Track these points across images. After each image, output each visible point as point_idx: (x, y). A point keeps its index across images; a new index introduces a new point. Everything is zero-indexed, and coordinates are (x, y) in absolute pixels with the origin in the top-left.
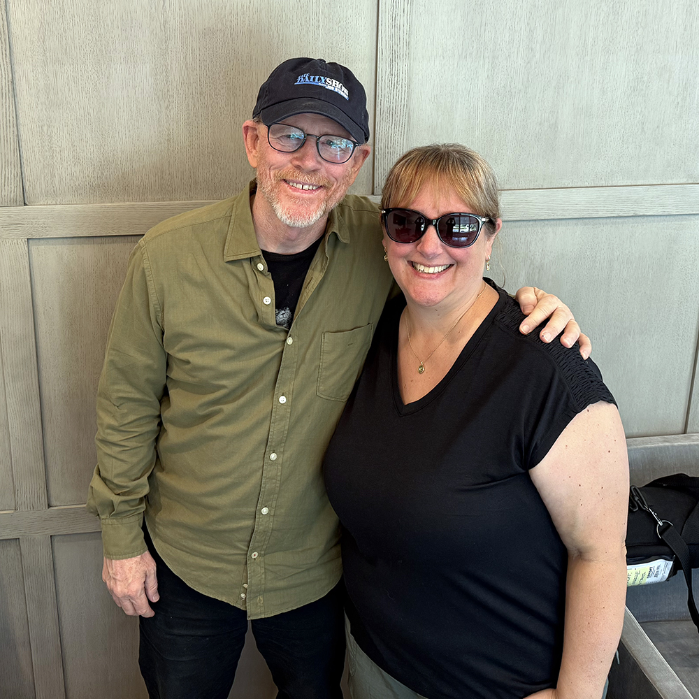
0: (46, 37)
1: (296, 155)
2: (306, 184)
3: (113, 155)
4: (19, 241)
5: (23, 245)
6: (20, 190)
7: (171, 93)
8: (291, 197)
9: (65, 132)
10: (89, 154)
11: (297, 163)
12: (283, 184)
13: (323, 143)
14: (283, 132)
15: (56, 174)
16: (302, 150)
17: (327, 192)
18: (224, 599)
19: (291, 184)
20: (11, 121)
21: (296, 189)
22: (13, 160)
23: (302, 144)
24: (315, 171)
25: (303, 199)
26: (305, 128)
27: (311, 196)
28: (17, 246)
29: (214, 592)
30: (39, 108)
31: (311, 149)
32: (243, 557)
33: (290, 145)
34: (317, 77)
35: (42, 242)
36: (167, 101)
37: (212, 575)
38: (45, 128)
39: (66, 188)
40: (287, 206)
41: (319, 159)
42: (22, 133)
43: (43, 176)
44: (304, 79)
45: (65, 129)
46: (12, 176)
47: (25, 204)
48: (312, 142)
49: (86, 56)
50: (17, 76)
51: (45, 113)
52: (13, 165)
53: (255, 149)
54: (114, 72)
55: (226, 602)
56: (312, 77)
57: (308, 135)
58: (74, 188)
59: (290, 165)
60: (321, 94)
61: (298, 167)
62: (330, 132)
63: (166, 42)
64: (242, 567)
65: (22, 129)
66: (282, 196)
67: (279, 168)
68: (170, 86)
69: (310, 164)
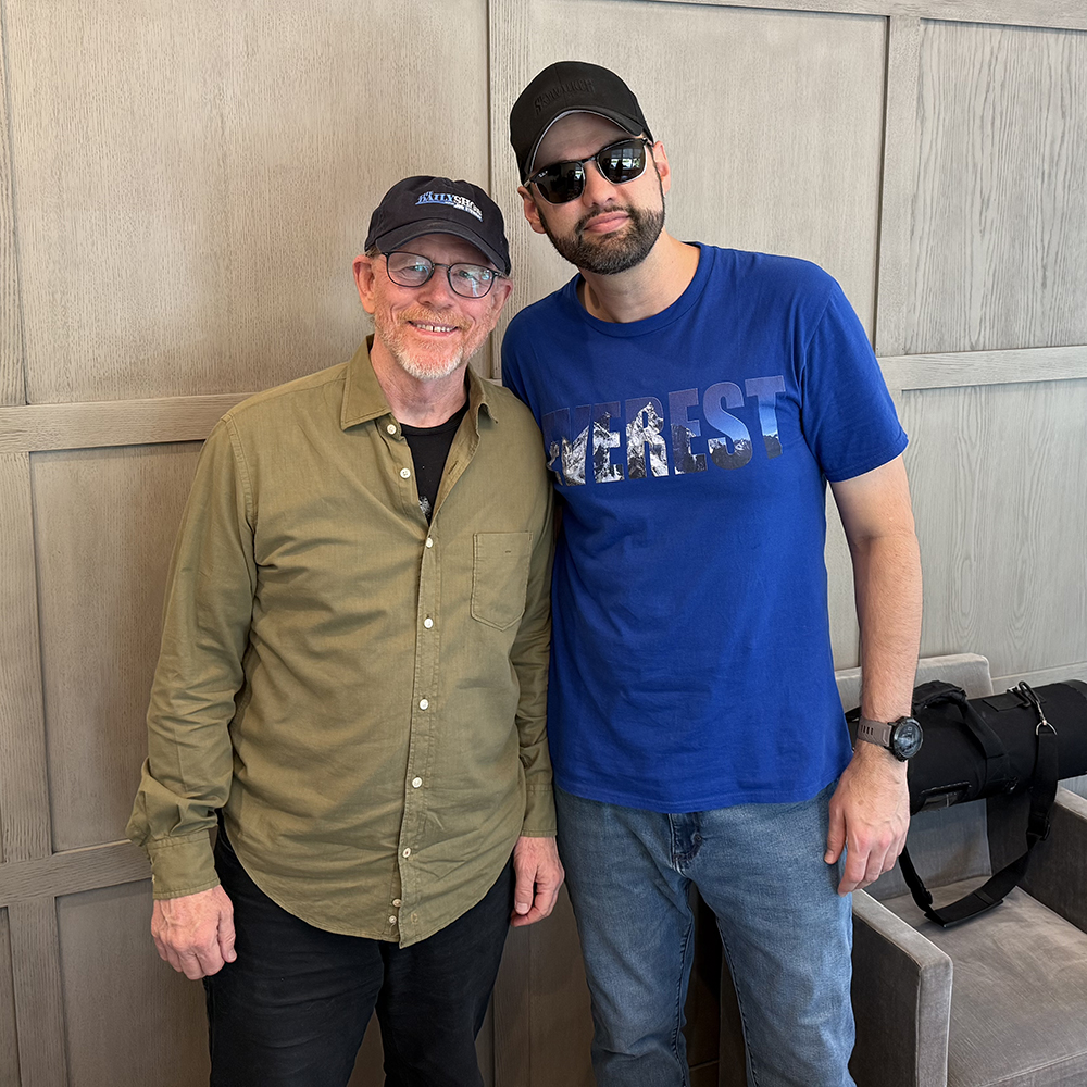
0: (63, 174)
1: (422, 290)
2: (437, 325)
3: (153, 332)
4: (18, 455)
5: (23, 460)
6: (20, 384)
7: (232, 248)
8: (420, 341)
9: (86, 301)
10: (119, 331)
11: (424, 299)
12: (409, 326)
13: (455, 275)
14: (405, 263)
15: (72, 360)
16: (430, 283)
17: (464, 335)
18: (363, 934)
19: (419, 326)
20: (12, 287)
21: (427, 332)
22: (12, 340)
23: (429, 276)
24: (448, 308)
25: (435, 342)
26: (433, 256)
27: (444, 338)
28: (14, 463)
29: (348, 926)
30: (50, 268)
31: (441, 279)
32: (391, 859)
33: (415, 277)
34: (443, 195)
35: (49, 456)
36: (227, 259)
37: (345, 901)
38: (58, 296)
39: (86, 380)
40: (415, 354)
41: (452, 293)
42: (25, 302)
43: (52, 362)
44: (427, 198)
45: (86, 296)
46: (11, 363)
47: (27, 404)
48: (443, 271)
49: (117, 200)
50: (20, 225)
51: (59, 275)
52: (11, 348)
53: (369, 289)
54: (156, 220)
55: (368, 937)
56: (437, 196)
57: (437, 264)
58: (97, 379)
59: (416, 303)
60: (448, 214)
61: (427, 304)
62: (463, 259)
63: (225, 182)
64: (389, 877)
65: (25, 297)
66: (409, 341)
67: (402, 308)
68: (231, 240)
69: (441, 298)
